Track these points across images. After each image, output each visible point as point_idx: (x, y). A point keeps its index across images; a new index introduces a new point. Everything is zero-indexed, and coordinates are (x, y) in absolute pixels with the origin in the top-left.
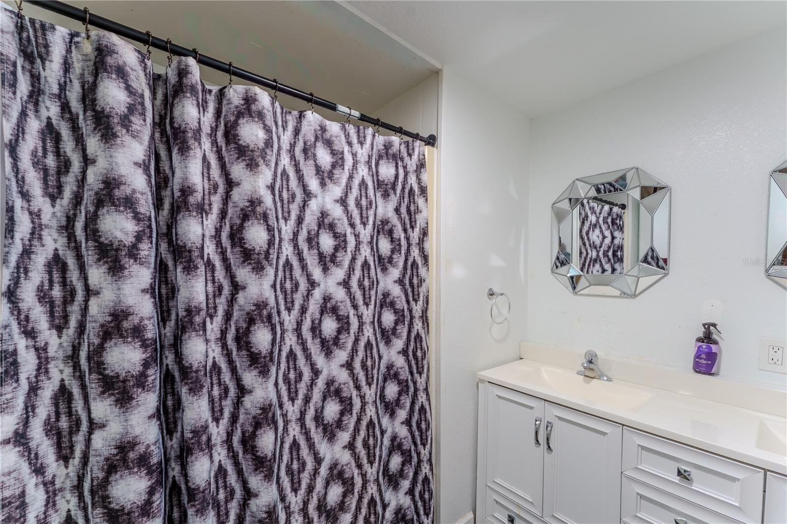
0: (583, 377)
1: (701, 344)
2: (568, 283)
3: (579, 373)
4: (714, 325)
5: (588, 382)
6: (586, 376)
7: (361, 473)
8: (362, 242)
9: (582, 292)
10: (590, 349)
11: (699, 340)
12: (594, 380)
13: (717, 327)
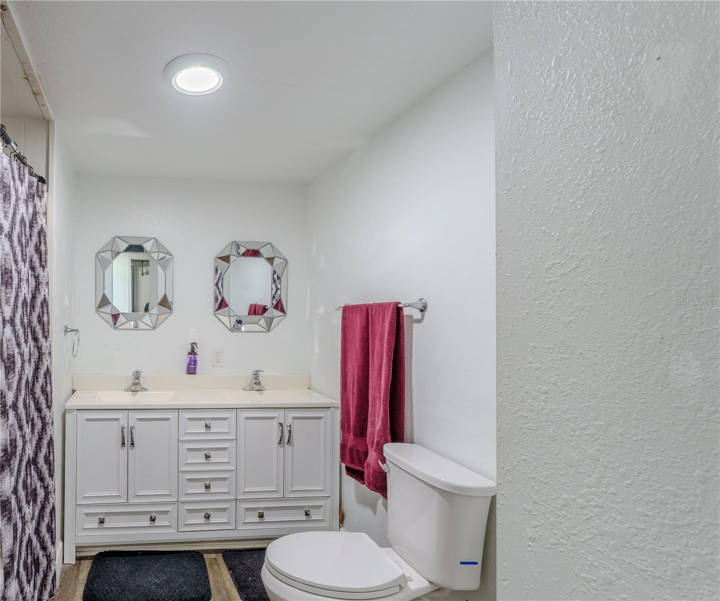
0: (131, 392)
1: (191, 356)
2: (110, 319)
3: (127, 390)
4: (196, 344)
5: (134, 395)
6: (132, 391)
7: (43, 486)
8: (41, 283)
9: (119, 328)
10: (135, 370)
11: (189, 354)
12: (139, 392)
13: (197, 345)
